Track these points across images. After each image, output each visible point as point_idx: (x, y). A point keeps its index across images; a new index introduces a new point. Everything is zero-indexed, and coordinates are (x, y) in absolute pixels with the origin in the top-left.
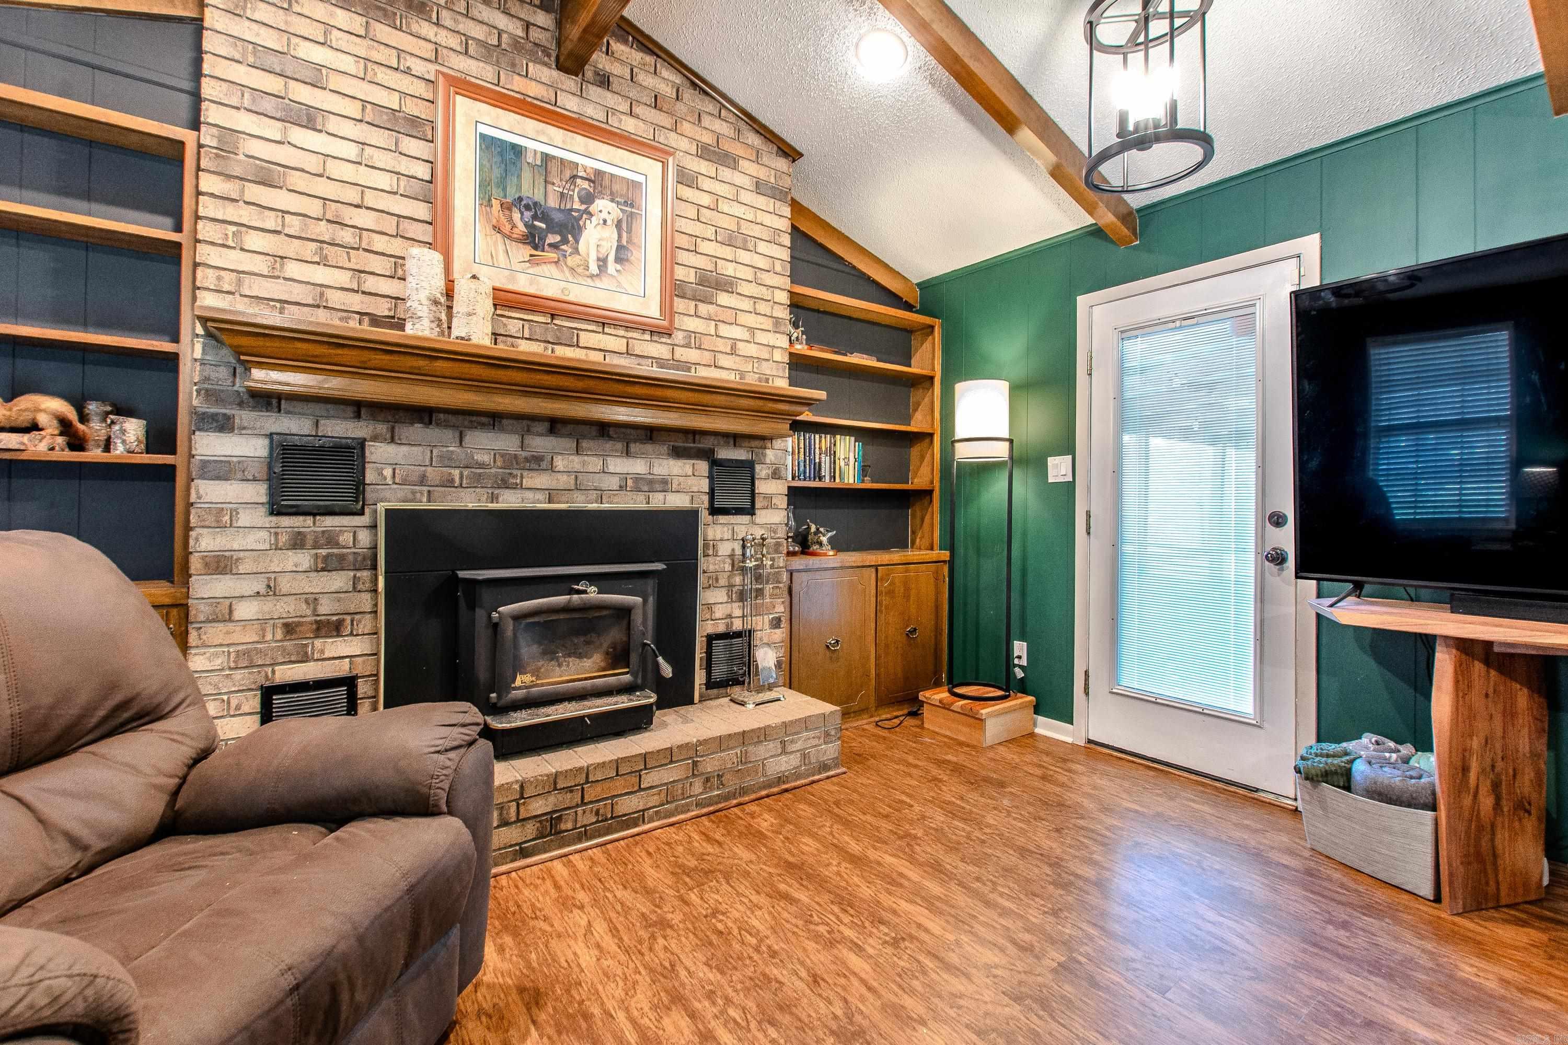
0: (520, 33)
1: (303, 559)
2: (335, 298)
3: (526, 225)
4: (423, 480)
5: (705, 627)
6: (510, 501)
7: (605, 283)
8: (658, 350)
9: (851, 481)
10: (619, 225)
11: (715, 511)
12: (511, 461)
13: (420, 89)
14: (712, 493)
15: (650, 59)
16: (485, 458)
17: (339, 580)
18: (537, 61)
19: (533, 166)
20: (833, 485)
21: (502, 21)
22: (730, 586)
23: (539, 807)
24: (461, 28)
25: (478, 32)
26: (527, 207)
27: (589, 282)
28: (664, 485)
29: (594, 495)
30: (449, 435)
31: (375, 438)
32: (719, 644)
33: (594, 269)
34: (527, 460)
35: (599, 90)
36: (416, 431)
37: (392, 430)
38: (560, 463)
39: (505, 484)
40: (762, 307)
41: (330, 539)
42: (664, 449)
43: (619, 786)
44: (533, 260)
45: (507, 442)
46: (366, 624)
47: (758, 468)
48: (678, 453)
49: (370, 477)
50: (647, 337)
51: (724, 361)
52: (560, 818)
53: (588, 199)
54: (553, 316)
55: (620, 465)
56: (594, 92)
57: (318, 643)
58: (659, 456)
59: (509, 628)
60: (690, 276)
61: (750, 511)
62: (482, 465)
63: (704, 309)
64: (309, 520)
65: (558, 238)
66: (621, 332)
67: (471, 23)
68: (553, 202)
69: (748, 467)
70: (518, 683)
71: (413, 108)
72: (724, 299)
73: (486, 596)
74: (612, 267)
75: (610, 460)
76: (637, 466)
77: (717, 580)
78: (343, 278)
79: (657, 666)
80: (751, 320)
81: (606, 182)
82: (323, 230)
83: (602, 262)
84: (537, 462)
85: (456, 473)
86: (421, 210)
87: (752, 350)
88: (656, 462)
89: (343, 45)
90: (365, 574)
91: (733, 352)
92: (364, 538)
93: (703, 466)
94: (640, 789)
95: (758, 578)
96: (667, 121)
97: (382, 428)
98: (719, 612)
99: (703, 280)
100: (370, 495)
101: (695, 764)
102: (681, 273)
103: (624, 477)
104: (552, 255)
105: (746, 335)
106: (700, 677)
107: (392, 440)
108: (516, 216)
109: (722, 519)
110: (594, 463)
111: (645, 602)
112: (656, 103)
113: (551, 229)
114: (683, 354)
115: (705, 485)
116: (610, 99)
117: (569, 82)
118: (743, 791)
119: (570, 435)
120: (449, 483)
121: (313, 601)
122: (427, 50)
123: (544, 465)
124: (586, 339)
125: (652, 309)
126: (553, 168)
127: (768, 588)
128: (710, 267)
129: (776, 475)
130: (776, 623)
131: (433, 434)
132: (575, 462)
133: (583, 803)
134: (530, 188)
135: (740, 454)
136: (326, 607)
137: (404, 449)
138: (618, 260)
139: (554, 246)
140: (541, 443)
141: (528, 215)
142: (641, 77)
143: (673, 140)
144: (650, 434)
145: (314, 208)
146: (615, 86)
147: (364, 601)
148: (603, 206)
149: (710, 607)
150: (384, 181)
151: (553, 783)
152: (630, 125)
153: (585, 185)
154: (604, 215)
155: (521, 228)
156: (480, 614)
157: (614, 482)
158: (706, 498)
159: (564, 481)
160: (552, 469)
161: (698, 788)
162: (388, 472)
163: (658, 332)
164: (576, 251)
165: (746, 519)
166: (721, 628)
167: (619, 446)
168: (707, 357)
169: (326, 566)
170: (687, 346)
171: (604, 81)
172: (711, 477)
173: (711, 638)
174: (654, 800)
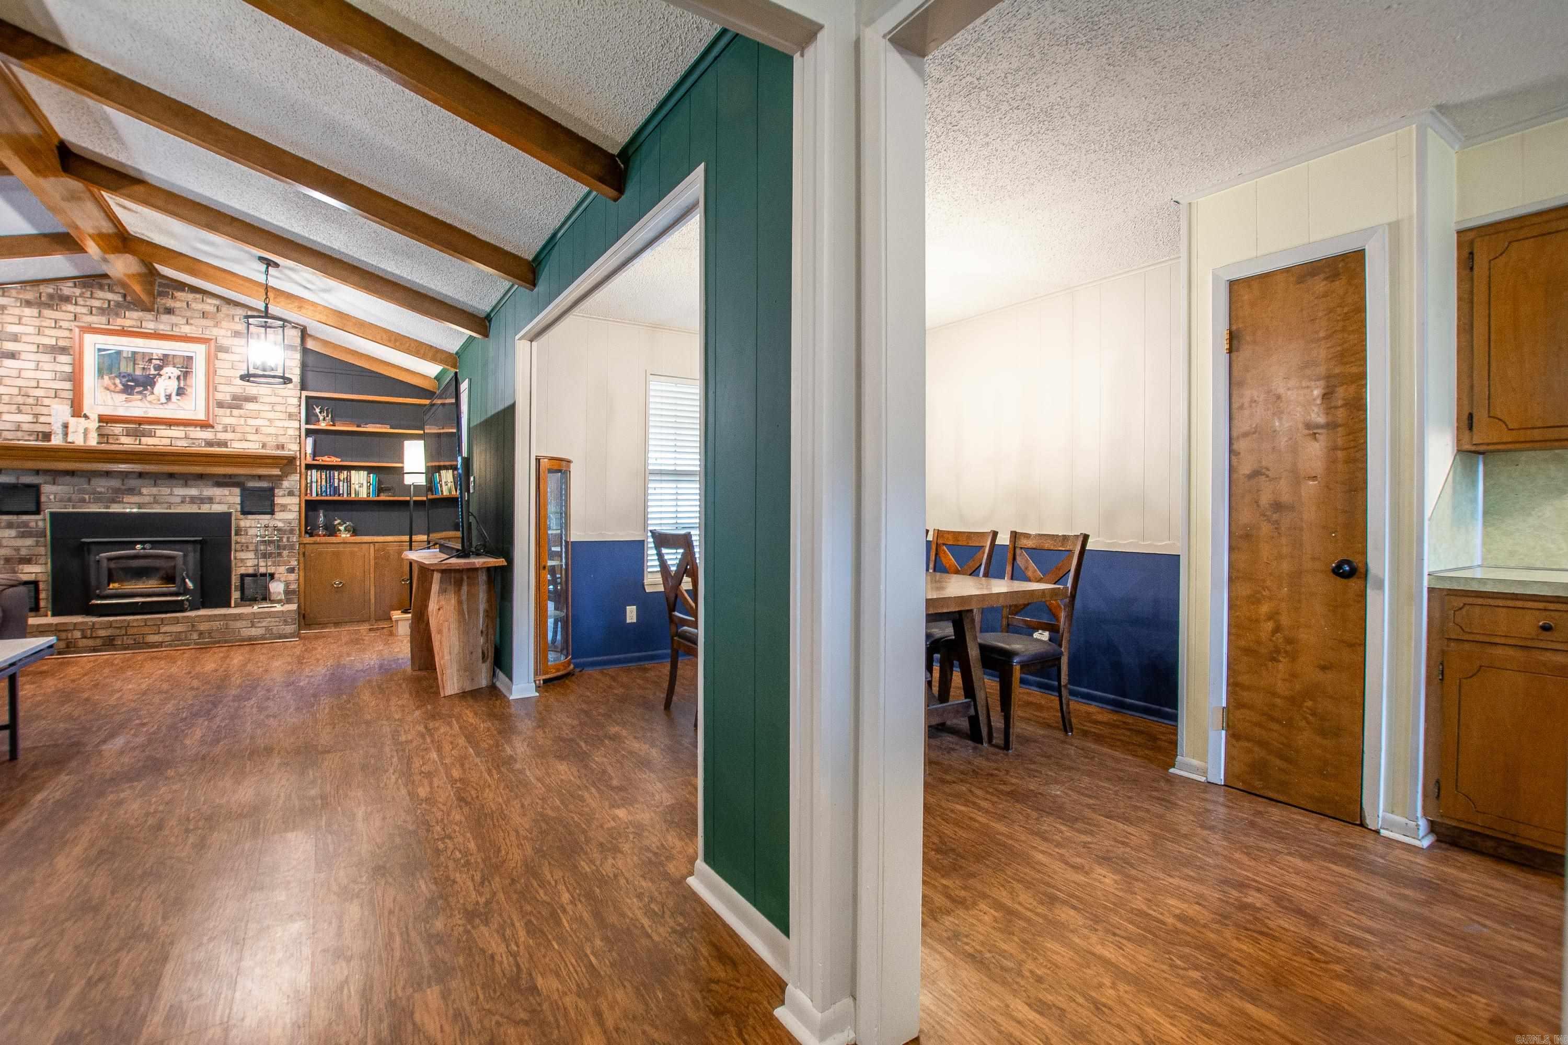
0: (120, 299)
1: (13, 533)
2: (25, 427)
3: (123, 385)
4: (70, 500)
5: (237, 571)
6: (115, 509)
7: (170, 406)
8: (207, 435)
9: (365, 496)
10: (178, 378)
11: (244, 512)
12: (117, 491)
13: (66, 334)
14: (242, 504)
15: (199, 296)
16: (103, 490)
17: (29, 542)
18: (129, 309)
19: (126, 358)
20: (349, 499)
21: (110, 296)
22: (256, 551)
23: (102, 633)
24: (88, 303)
25: (97, 303)
26: (124, 377)
27: (161, 406)
28: (210, 500)
29: (166, 505)
30: (83, 480)
31: (45, 483)
32: (248, 580)
33: (163, 400)
34: (125, 490)
35: (167, 316)
36: (68, 479)
37: (54, 480)
38: (144, 491)
39: (114, 501)
40: (278, 408)
41: (26, 524)
42: (210, 483)
43: (146, 630)
44: (127, 401)
45: (115, 483)
46: (42, 560)
47: (276, 491)
48: (219, 484)
49: (43, 499)
50: (198, 429)
51: (250, 437)
52: (114, 639)
53: (159, 368)
54: (140, 424)
55: (180, 491)
56: (165, 318)
57: (21, 566)
58: (206, 486)
59: (105, 564)
60: (228, 398)
61: (272, 513)
62: (100, 493)
63: (236, 412)
64: (15, 517)
65: (141, 389)
66: (182, 428)
67: (93, 301)
68: (138, 372)
69: (272, 490)
70: (111, 586)
71: (62, 343)
72: (250, 406)
73: (93, 548)
74: (174, 398)
75: (174, 489)
76: (194, 492)
77: (247, 547)
78: (29, 418)
79: (185, 583)
80: (271, 415)
81: (170, 359)
82: (20, 400)
83: (169, 397)
84: (132, 491)
85: (87, 497)
86: (68, 385)
87: (272, 430)
88: (205, 490)
89: (28, 323)
90: (42, 539)
91: (257, 432)
92: (41, 524)
93: (237, 491)
94: (159, 633)
95: (279, 547)
96: (211, 323)
97: (49, 478)
98: (250, 563)
99: (235, 397)
100: (43, 507)
101: (193, 626)
102: (219, 396)
103: (184, 497)
104: (140, 397)
105: (267, 423)
106: (235, 595)
107: (54, 484)
108: (117, 381)
109: (250, 517)
110: (166, 491)
111: (185, 556)
112: (204, 315)
113: (138, 385)
114: (222, 436)
115: (238, 500)
116: (173, 319)
117: (149, 316)
118: (226, 642)
119: (150, 478)
120: (84, 501)
121: (17, 549)
122: (71, 317)
123: (135, 492)
124: (158, 433)
125: (201, 416)
126: (139, 357)
127: (285, 553)
128: (241, 391)
129: (291, 494)
130: (291, 570)
131: (75, 480)
132: (154, 490)
133: (126, 635)
134: (125, 368)
135: (264, 484)
136: (24, 552)
137: (60, 487)
138: (178, 394)
139: (140, 393)
140: (133, 483)
141: (124, 380)
142: (194, 305)
143: (215, 332)
144: (201, 477)
145: (15, 391)
146: (177, 312)
147: (42, 550)
148: (170, 371)
149: (242, 560)
150: (50, 375)
151: (110, 625)
152: (186, 330)
153: (158, 362)
154: (170, 374)
155: (120, 387)
156: (92, 558)
157: (178, 500)
158: (239, 507)
159: (147, 499)
160: (140, 494)
161: (195, 636)
162: (52, 497)
163: (204, 425)
164: (152, 393)
165: (268, 517)
166: (251, 571)
167: (181, 482)
168: (239, 436)
169: (22, 535)
170: (226, 431)
171: (169, 311)
172: (242, 496)
173: (243, 576)
174: (168, 639)
